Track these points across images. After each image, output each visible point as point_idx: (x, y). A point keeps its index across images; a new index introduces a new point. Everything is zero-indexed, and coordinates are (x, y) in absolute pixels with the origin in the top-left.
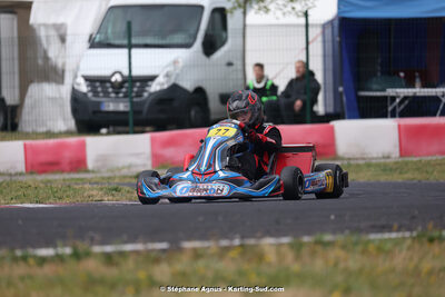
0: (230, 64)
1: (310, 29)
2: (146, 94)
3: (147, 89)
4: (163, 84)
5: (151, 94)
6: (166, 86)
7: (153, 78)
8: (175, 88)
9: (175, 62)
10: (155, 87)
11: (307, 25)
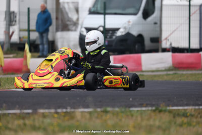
0: (155, 23)
1: (191, 8)
2: (114, 37)
3: (115, 34)
4: (122, 32)
5: (117, 37)
6: (124, 34)
7: (118, 29)
8: (128, 34)
9: (129, 22)
10: (119, 34)
11: (190, 5)
